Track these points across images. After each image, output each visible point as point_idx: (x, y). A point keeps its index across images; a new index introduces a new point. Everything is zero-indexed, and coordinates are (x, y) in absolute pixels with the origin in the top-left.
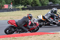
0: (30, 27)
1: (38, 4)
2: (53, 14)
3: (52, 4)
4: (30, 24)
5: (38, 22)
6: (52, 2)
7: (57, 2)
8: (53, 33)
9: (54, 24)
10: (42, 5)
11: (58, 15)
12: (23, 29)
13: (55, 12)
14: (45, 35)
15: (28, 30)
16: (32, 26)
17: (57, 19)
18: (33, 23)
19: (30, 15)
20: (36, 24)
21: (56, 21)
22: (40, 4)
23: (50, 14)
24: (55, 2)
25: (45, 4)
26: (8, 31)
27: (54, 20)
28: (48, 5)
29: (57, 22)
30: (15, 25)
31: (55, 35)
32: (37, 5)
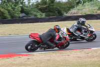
0: (58, 42)
1: (6, 16)
2: (80, 26)
3: (25, 16)
4: (57, 38)
5: (68, 36)
6: (25, 13)
7: (31, 14)
8: (27, 55)
9: (82, 38)
10: (12, 17)
11: (87, 27)
12: (48, 45)
13: (83, 23)
14: (15, 57)
15: (55, 46)
16: (61, 40)
17: (85, 32)
18: (61, 36)
19: (57, 27)
20: (65, 38)
21: (84, 35)
22: (9, 16)
23: (76, 26)
24: (28, 13)
25: (15, 17)
26: (29, 47)
27: (82, 34)
28: (19, 17)
29: (86, 36)
30: (38, 39)
31: (29, 57)
32: (5, 18)
